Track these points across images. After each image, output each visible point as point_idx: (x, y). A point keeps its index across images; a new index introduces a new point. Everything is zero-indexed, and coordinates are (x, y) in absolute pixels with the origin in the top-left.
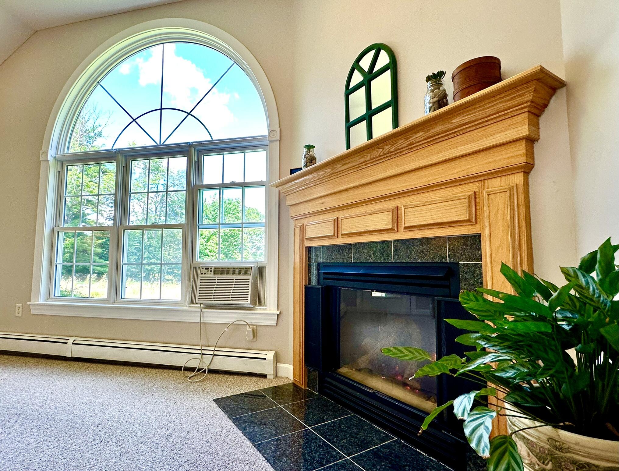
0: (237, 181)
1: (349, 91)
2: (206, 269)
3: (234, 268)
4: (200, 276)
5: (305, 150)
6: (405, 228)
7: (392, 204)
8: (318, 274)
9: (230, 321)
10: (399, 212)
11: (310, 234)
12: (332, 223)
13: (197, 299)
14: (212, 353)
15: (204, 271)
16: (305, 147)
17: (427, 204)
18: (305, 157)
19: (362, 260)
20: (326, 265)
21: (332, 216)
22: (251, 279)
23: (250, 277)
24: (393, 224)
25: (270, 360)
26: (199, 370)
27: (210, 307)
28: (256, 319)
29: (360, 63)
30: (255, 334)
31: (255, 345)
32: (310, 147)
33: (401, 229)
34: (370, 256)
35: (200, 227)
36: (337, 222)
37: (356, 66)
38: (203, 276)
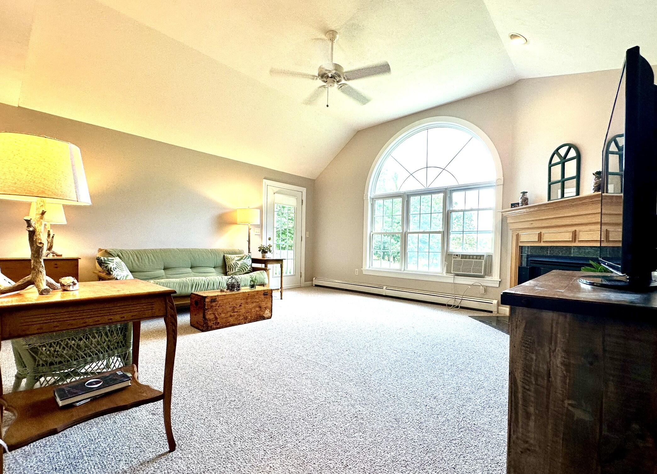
0: (474, 208)
1: (551, 165)
2: (456, 255)
3: (473, 256)
4: (453, 259)
5: (522, 194)
6: (579, 241)
7: (573, 229)
8: (527, 261)
9: (471, 283)
10: (576, 233)
11: (523, 239)
12: (538, 235)
13: (452, 271)
14: (461, 298)
15: (455, 256)
16: (521, 193)
17: (590, 230)
18: (521, 199)
19: (555, 254)
20: (532, 256)
21: (538, 232)
22: (483, 262)
23: (483, 261)
24: (572, 238)
25: (495, 304)
26: (454, 306)
27: (457, 275)
28: (487, 283)
29: (559, 151)
30: (485, 291)
31: (485, 296)
32: (524, 193)
33: (577, 241)
34: (559, 253)
35: (451, 233)
36: (540, 235)
37: (556, 152)
38: (455, 259)
